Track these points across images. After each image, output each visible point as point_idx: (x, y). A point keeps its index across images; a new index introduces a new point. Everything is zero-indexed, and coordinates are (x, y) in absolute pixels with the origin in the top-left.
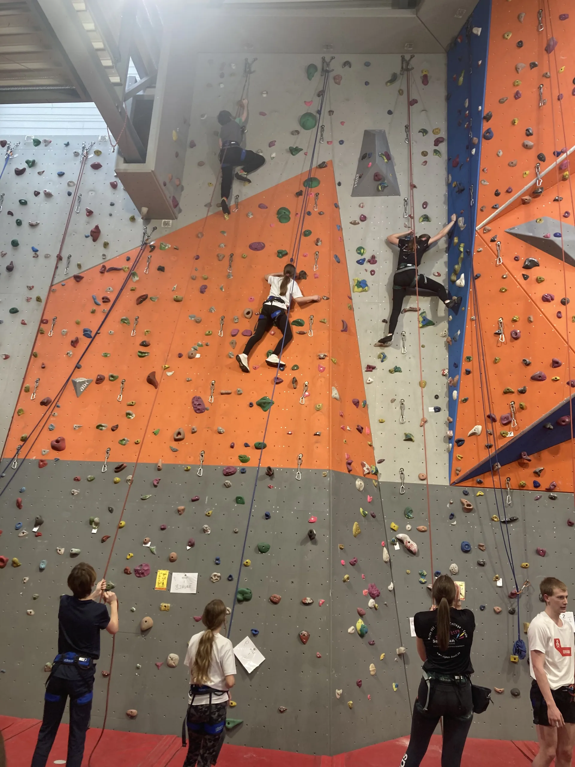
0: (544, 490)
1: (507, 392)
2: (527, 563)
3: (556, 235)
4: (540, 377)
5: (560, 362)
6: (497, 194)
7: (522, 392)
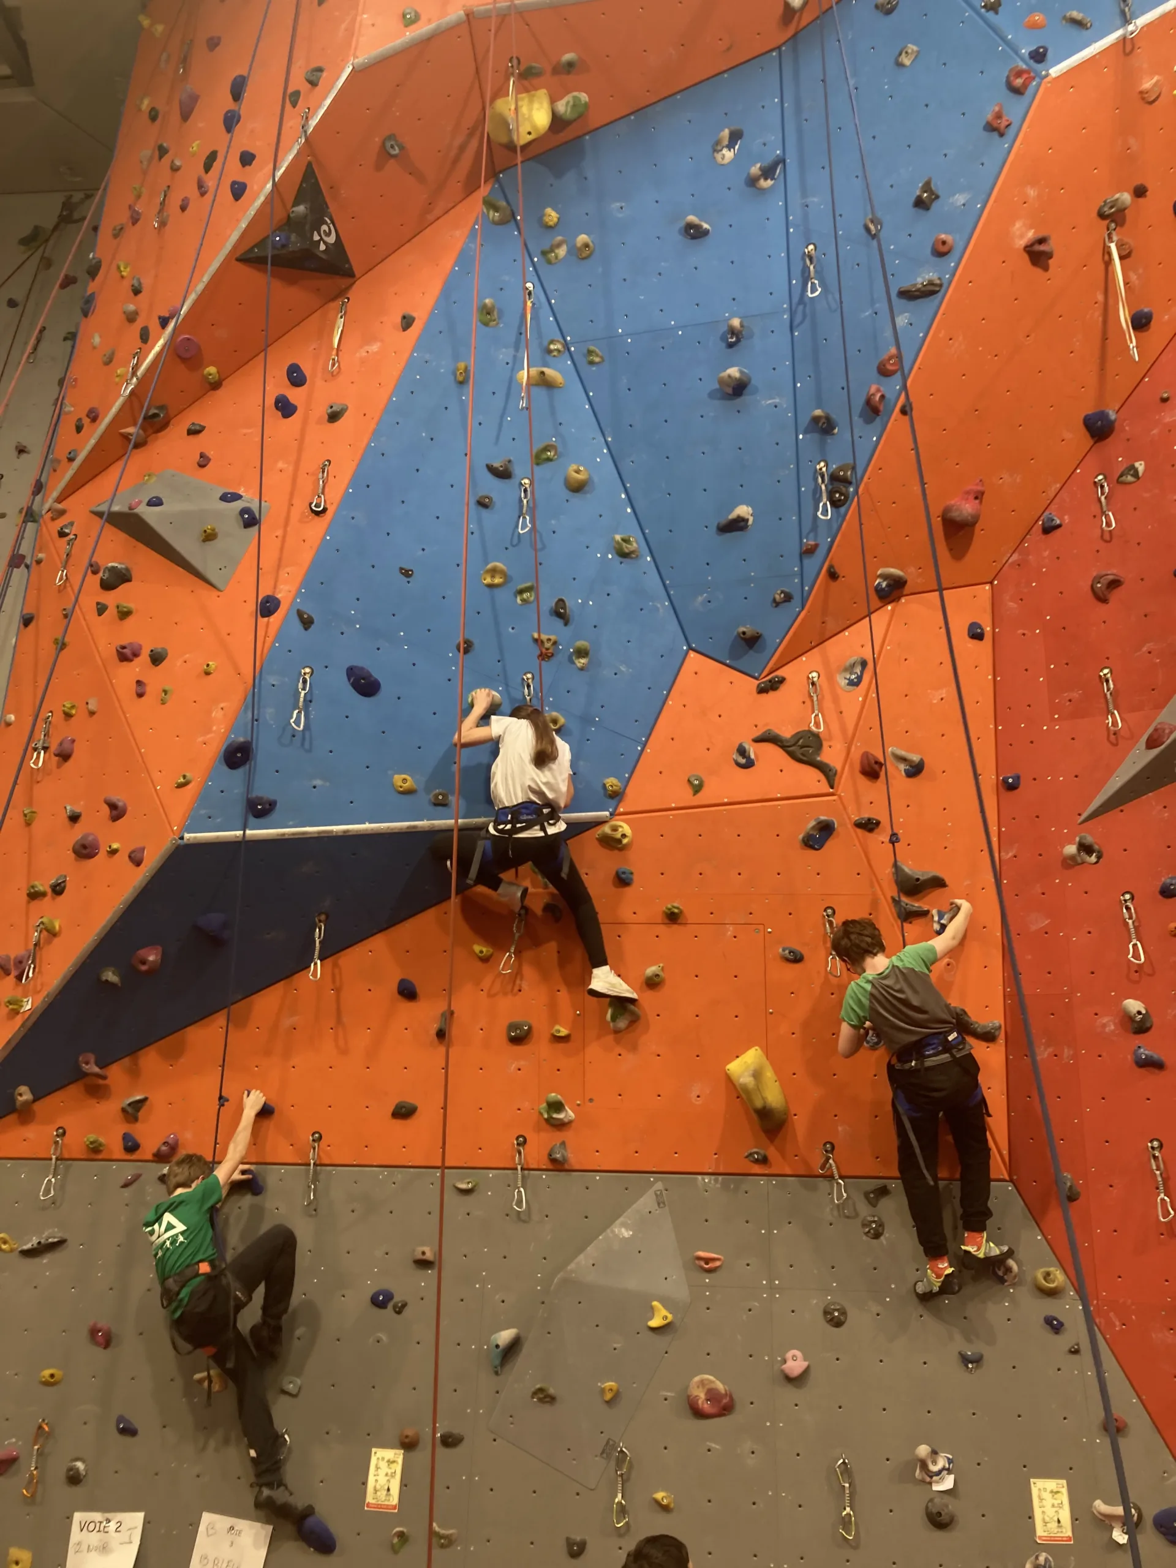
0: (150, 1157)
1: (34, 896)
2: (51, 1371)
3: (150, 504)
4: (84, 847)
5: (120, 804)
6: (79, 429)
7: (58, 889)
